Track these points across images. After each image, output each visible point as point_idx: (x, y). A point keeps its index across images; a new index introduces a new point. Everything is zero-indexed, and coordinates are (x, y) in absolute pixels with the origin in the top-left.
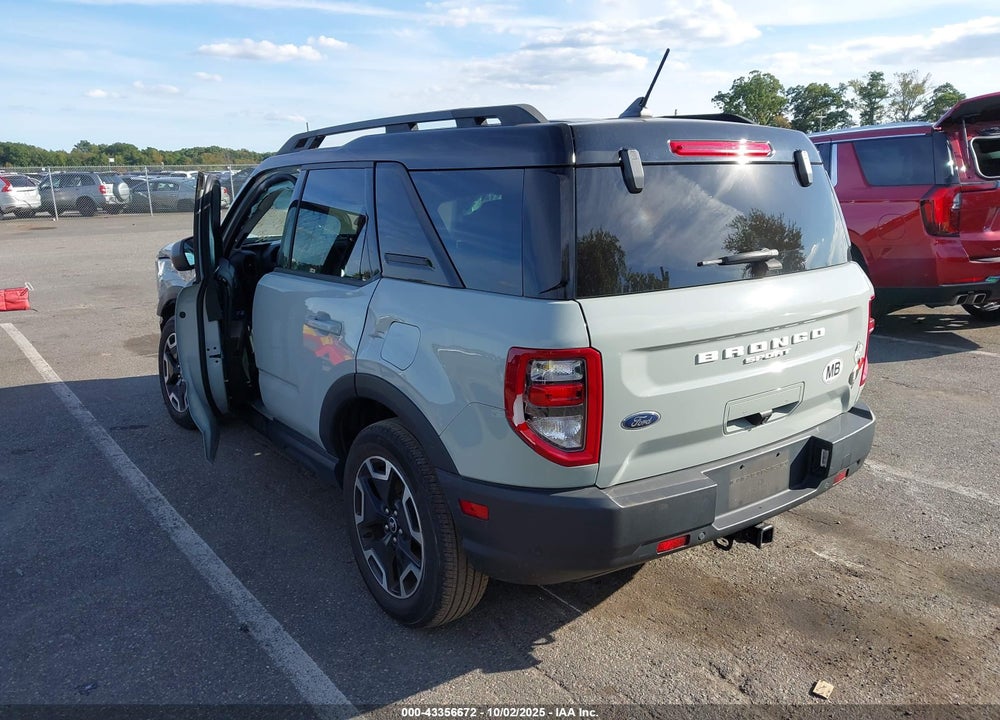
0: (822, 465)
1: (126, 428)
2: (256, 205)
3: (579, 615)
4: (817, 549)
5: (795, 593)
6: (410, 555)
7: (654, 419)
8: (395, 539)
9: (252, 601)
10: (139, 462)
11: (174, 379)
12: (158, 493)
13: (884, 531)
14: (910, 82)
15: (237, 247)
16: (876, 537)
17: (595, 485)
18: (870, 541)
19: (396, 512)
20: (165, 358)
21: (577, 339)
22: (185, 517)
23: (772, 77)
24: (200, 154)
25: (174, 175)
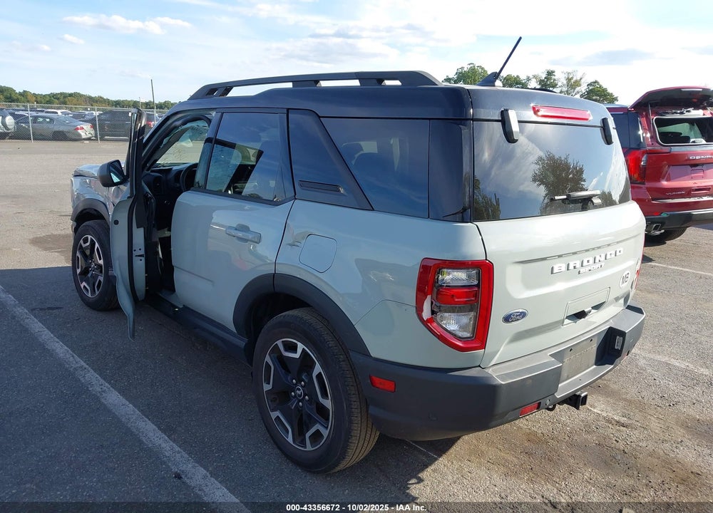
0: (616, 348)
1: (45, 309)
2: (168, 138)
3: (436, 459)
4: (591, 406)
5: (586, 440)
6: (316, 416)
7: (523, 315)
8: (300, 404)
9: (179, 452)
10: (62, 337)
11: (85, 272)
12: (83, 363)
13: (632, 392)
14: (572, 78)
15: (148, 170)
16: (628, 397)
17: (479, 366)
18: (625, 400)
19: (303, 383)
20: (78, 254)
21: (476, 253)
22: (110, 383)
23: (482, 68)
24: (65, 97)
25: (47, 112)
